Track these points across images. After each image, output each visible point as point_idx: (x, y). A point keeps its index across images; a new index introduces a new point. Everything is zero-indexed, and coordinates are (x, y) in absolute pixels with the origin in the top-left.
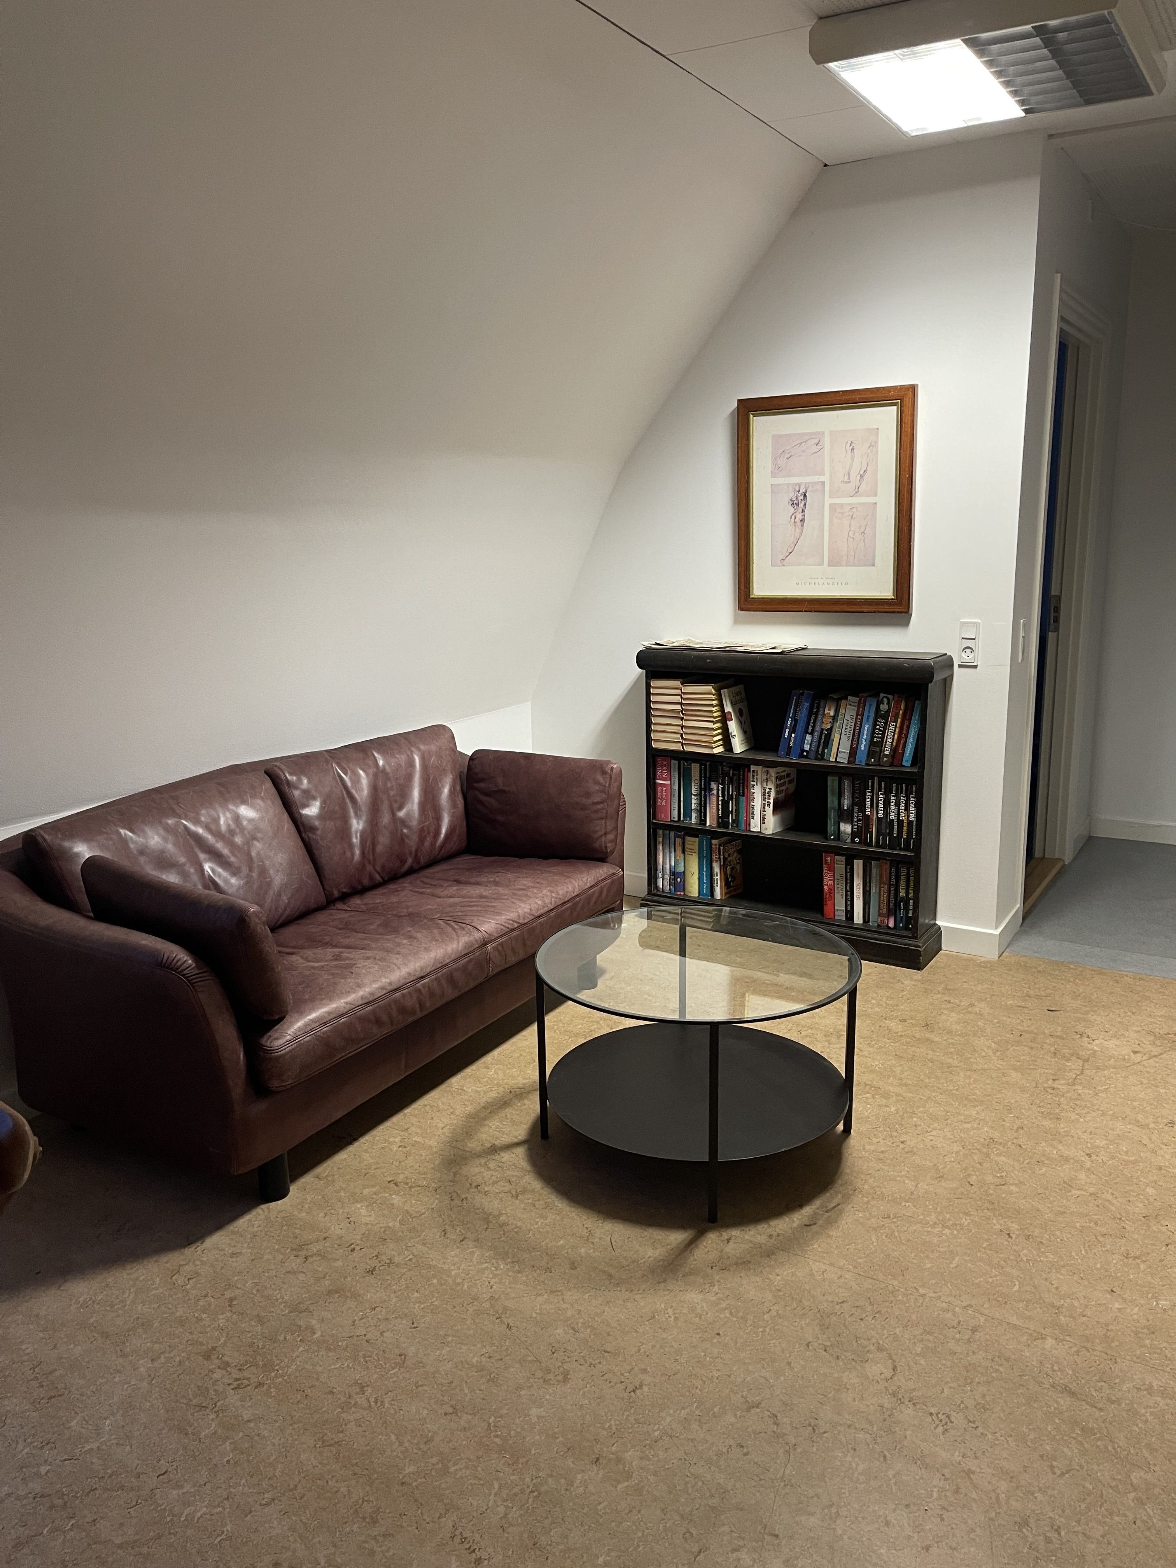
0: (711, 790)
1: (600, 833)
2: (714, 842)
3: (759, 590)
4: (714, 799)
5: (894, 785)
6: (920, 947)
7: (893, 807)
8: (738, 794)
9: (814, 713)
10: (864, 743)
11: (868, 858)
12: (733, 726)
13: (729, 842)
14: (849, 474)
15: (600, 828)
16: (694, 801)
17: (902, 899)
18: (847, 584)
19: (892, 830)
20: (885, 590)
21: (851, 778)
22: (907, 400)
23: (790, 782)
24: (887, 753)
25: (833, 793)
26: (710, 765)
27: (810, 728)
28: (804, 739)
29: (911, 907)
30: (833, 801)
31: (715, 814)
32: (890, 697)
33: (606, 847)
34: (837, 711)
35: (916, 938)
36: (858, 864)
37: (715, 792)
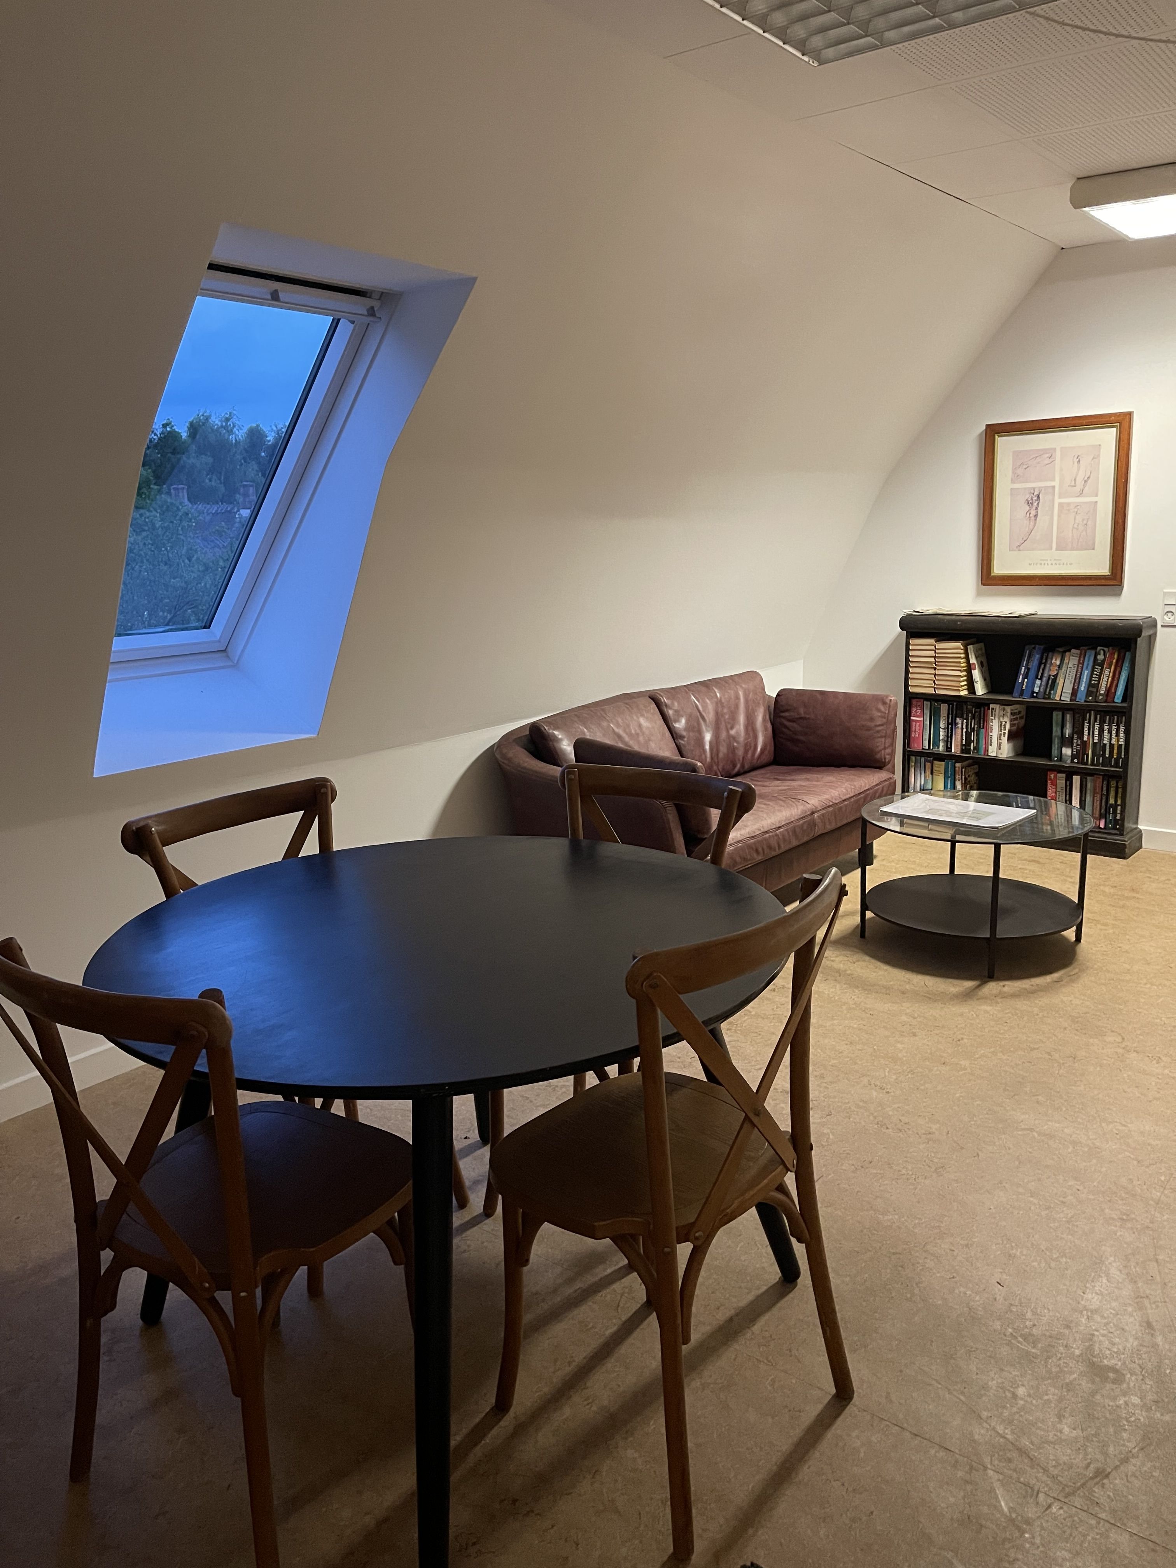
0: (956, 724)
1: (880, 748)
2: (957, 765)
3: (998, 570)
4: (959, 731)
5: (1108, 717)
6: (1125, 841)
7: (1106, 734)
8: (979, 727)
9: (1043, 663)
10: (1083, 685)
11: (1084, 774)
12: (976, 674)
13: (969, 766)
14: (1075, 480)
15: (880, 743)
16: (942, 734)
17: (1111, 805)
18: (1071, 564)
19: (1104, 751)
20: (1103, 569)
21: (1072, 712)
22: (1125, 425)
23: (1021, 718)
24: (1102, 692)
25: (1057, 724)
26: (956, 705)
27: (1040, 675)
28: (1034, 683)
29: (1119, 812)
30: (1057, 731)
31: (959, 744)
32: (1106, 649)
33: (885, 759)
34: (1062, 661)
35: (1122, 835)
36: (1076, 779)
37: (960, 726)
